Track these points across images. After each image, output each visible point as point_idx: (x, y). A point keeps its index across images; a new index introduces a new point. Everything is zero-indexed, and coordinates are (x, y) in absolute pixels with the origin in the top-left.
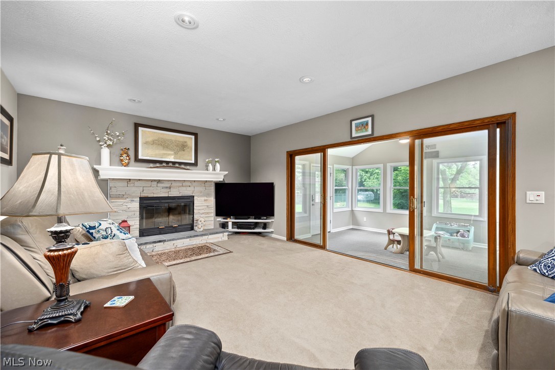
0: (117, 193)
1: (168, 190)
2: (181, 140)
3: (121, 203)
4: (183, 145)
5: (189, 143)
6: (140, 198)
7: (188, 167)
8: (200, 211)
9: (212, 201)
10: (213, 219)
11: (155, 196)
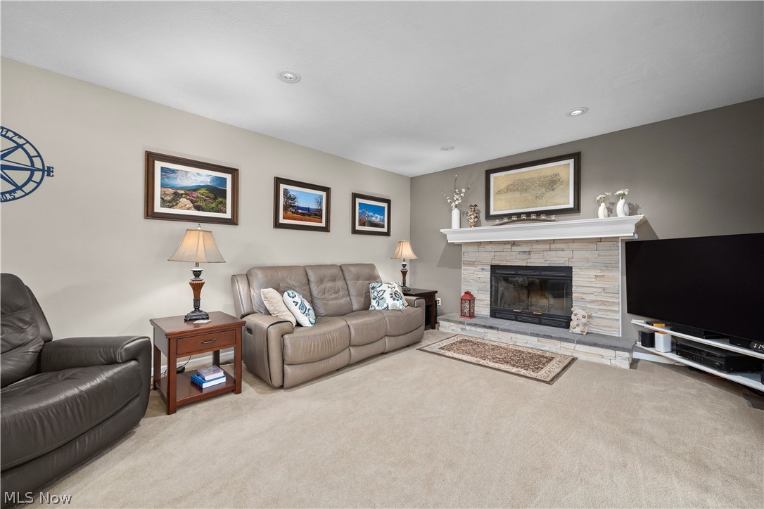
0: (469, 260)
1: (526, 256)
2: (549, 173)
3: (472, 272)
4: (552, 181)
5: (563, 175)
6: (491, 266)
7: (553, 217)
8: (584, 296)
9: (617, 280)
10: (619, 316)
11: (509, 264)
